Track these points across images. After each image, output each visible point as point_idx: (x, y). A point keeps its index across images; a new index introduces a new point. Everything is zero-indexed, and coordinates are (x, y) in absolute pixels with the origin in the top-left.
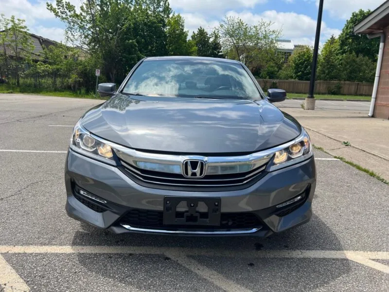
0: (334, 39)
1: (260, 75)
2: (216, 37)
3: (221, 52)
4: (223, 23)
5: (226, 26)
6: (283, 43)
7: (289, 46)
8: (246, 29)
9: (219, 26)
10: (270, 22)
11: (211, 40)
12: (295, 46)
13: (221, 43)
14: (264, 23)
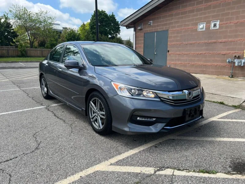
0: (85, 25)
1: (46, 46)
2: (6, 18)
3: (13, 29)
4: (12, 9)
5: (14, 11)
6: (57, 26)
7: (60, 28)
8: (29, 14)
9: (9, 11)
10: (47, 11)
11: (3, 20)
12: (63, 28)
13: (11, 23)
14: (43, 12)
